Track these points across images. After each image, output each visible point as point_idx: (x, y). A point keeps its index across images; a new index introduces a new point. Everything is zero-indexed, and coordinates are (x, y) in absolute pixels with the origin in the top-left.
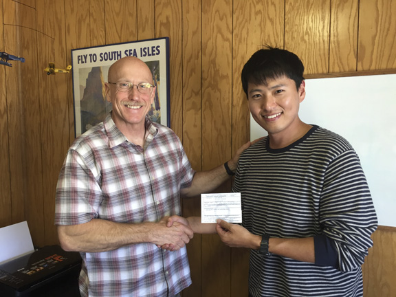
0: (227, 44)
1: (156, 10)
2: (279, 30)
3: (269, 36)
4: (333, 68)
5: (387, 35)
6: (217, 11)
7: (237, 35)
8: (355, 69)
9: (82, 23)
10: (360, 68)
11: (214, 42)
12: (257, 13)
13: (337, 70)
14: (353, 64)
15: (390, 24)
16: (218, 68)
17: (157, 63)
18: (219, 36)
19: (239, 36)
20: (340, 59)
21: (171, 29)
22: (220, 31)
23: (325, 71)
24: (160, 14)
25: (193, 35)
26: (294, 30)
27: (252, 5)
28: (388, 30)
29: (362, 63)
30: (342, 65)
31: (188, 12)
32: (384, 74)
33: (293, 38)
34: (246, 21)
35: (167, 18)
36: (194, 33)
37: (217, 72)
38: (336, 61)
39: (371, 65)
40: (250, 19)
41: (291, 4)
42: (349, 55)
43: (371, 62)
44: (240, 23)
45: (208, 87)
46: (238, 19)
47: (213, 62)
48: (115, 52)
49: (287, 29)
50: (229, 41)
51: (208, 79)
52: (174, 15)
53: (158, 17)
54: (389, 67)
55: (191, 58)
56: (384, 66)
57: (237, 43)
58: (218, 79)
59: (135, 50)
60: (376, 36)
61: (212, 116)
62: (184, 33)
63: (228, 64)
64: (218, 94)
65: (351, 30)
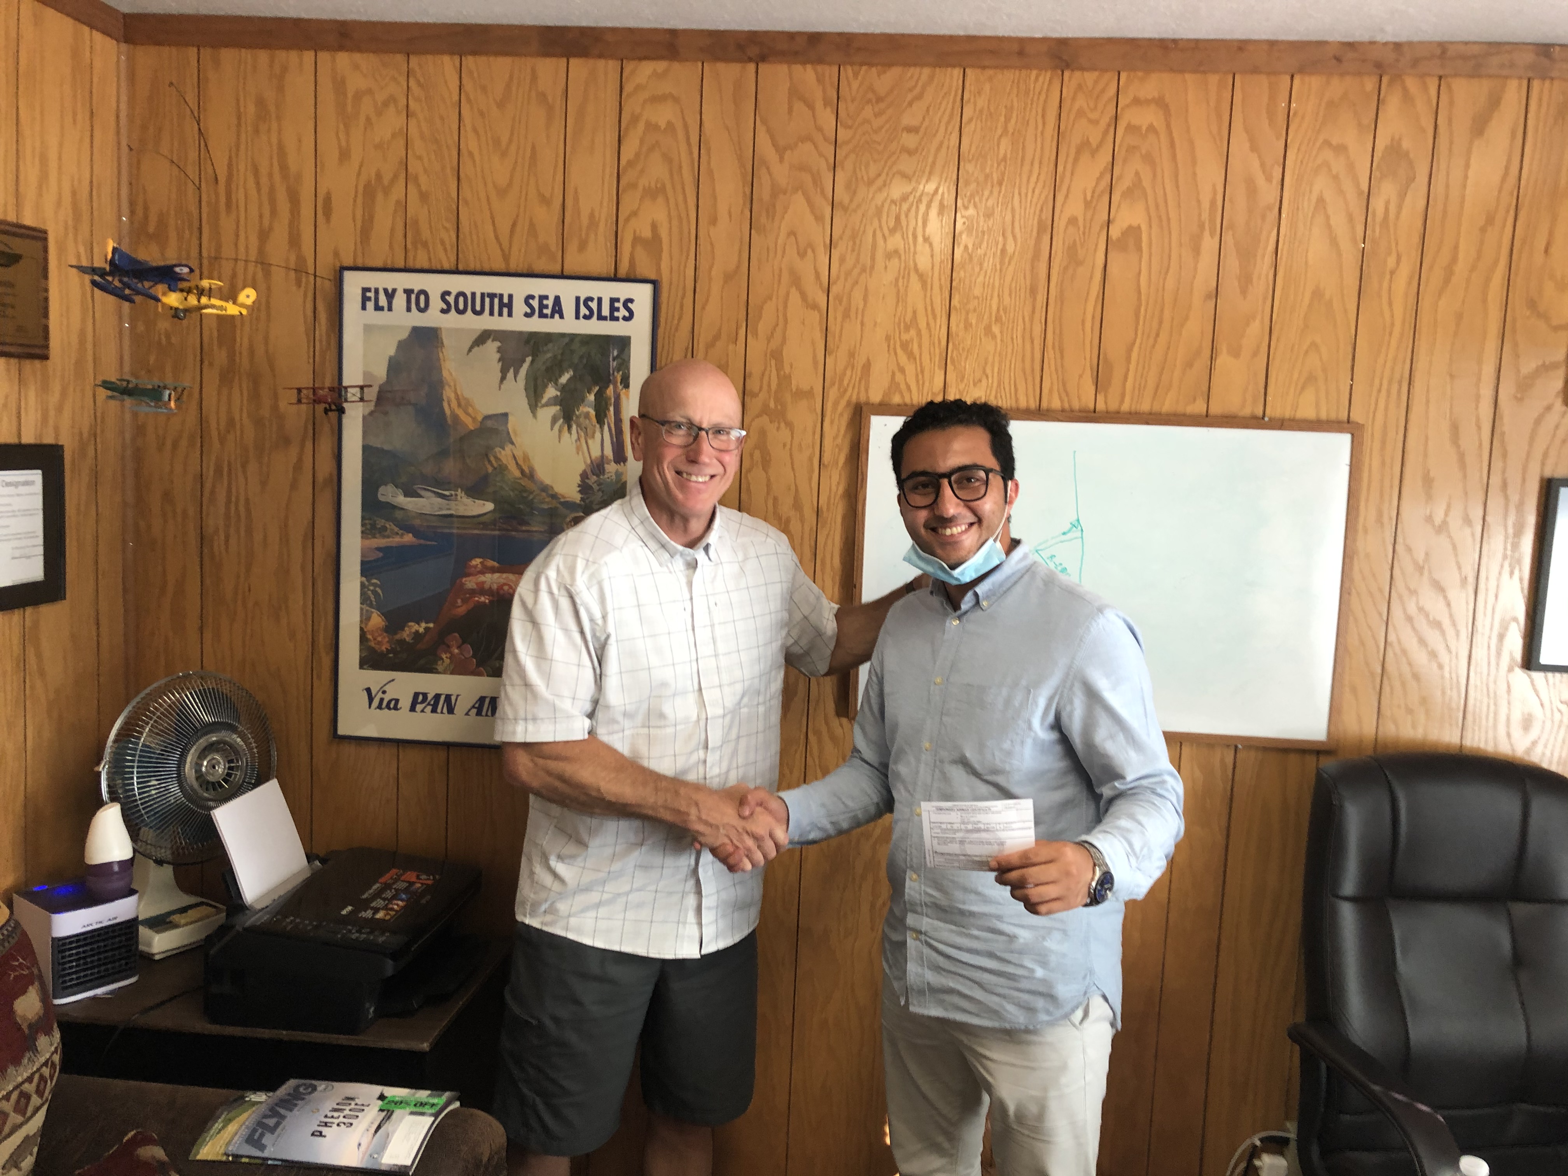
0: (815, 318)
1: (625, 199)
2: (937, 301)
3: (915, 312)
4: (1049, 401)
5: (1154, 346)
6: (792, 233)
7: (839, 299)
8: (1092, 406)
9: (380, 196)
10: (1101, 406)
11: (781, 308)
12: (889, 256)
13: (1056, 404)
14: (1086, 397)
15: (1161, 322)
16: (787, 369)
17: (624, 343)
18: (795, 295)
19: (845, 299)
20: (1064, 385)
21: (665, 255)
22: (796, 281)
23: (1033, 405)
24: (635, 214)
25: (725, 282)
26: (971, 306)
27: (879, 235)
28: (1157, 335)
29: (1106, 397)
30: (1067, 395)
31: (714, 221)
32: (1147, 423)
33: (968, 326)
34: (863, 270)
35: (654, 227)
36: (728, 278)
37: (785, 380)
38: (1055, 387)
39: (1122, 401)
40: (872, 267)
41: (966, 247)
42: (1081, 376)
43: (1123, 395)
44: (848, 274)
45: (758, 416)
46: (842, 260)
47: (777, 355)
48: (492, 296)
49: (955, 302)
50: (819, 311)
51: (762, 396)
52: (675, 222)
53: (627, 220)
54: (1156, 408)
55: (717, 337)
56: (1145, 407)
57: (839, 319)
58: (788, 398)
59: (557, 299)
60: (1134, 344)
61: (769, 485)
62: (700, 274)
63: (815, 363)
64: (785, 433)
65: (1088, 324)
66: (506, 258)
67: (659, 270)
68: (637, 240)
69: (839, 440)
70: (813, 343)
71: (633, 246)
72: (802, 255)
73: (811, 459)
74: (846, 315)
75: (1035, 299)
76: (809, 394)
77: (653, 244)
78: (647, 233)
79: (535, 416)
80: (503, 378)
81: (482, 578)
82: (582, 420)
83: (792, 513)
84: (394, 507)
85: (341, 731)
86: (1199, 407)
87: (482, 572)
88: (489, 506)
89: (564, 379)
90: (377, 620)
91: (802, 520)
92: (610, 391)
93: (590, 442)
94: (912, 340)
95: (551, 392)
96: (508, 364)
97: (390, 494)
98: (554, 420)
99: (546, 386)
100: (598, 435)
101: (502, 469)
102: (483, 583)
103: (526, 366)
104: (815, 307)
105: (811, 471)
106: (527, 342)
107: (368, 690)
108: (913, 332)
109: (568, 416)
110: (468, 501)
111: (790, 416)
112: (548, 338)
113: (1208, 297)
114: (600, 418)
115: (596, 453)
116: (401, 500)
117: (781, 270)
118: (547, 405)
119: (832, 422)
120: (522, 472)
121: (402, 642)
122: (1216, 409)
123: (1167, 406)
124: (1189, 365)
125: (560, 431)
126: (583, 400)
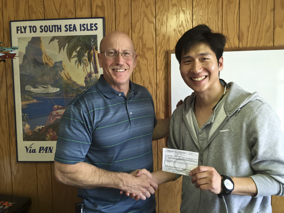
0: (152, 26)
2: (189, 18)
3: (182, 22)
6: (144, 1)
7: (159, 20)
8: (238, 46)
10: (241, 46)
11: (142, 23)
12: (173, 5)
13: (227, 46)
14: (236, 43)
16: (145, 42)
17: (95, 37)
21: (106, 11)
22: (146, 15)
25: (124, 17)
26: (199, 19)
28: (257, 23)
29: (242, 43)
30: (230, 43)
34: (166, 10)
35: (102, 2)
36: (125, 15)
37: (144, 45)
39: (247, 44)
40: (168, 9)
42: (234, 37)
43: (247, 42)
44: (162, 11)
46: (159, 8)
48: (55, 26)
50: (153, 24)
52: (108, 0)
54: (258, 45)
57: (160, 26)
58: (145, 50)
59: (74, 25)
60: (249, 26)
61: (141, 78)
62: (117, 15)
63: (153, 39)
64: (145, 61)
65: (235, 21)
66: (59, 15)
67: (104, 15)
68: (97, 6)
69: (161, 62)
70: (152, 33)
71: (96, 9)
72: (147, 7)
73: (153, 69)
74: (162, 24)
75: (218, 15)
76: (152, 49)
77: (102, 7)
78: (100, 4)
79: (70, 61)
80: (60, 51)
81: (58, 111)
82: (84, 61)
83: (149, 85)
84: (31, 92)
85: (19, 160)
86: (271, 44)
87: (58, 110)
88: (58, 89)
89: (78, 49)
90: (27, 126)
91: (152, 87)
92: (92, 52)
93: (87, 68)
94: (182, 30)
95: (75, 54)
96: (61, 46)
97: (29, 88)
98: (76, 62)
99: (73, 52)
100: (89, 65)
101: (61, 78)
102: (58, 113)
103: (66, 46)
104: (152, 22)
105: (154, 72)
106: (66, 39)
107: (26, 147)
108: (182, 28)
109: (80, 61)
110: (52, 88)
111: (146, 56)
112: (73, 37)
113: (271, 10)
114: (90, 60)
115: (89, 71)
116: (32, 89)
117: (141, 12)
118: (74, 57)
119: (159, 57)
120: (67, 78)
121: (35, 132)
122: (276, 44)
123: (261, 45)
124: (267, 31)
125: (78, 65)
126: (84, 55)
